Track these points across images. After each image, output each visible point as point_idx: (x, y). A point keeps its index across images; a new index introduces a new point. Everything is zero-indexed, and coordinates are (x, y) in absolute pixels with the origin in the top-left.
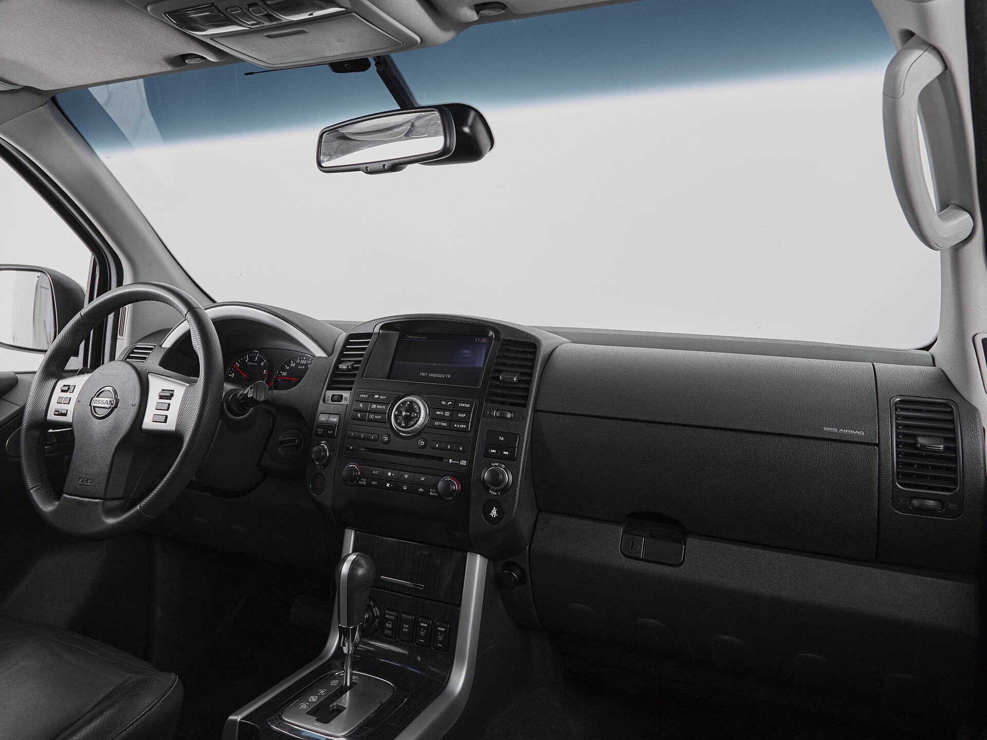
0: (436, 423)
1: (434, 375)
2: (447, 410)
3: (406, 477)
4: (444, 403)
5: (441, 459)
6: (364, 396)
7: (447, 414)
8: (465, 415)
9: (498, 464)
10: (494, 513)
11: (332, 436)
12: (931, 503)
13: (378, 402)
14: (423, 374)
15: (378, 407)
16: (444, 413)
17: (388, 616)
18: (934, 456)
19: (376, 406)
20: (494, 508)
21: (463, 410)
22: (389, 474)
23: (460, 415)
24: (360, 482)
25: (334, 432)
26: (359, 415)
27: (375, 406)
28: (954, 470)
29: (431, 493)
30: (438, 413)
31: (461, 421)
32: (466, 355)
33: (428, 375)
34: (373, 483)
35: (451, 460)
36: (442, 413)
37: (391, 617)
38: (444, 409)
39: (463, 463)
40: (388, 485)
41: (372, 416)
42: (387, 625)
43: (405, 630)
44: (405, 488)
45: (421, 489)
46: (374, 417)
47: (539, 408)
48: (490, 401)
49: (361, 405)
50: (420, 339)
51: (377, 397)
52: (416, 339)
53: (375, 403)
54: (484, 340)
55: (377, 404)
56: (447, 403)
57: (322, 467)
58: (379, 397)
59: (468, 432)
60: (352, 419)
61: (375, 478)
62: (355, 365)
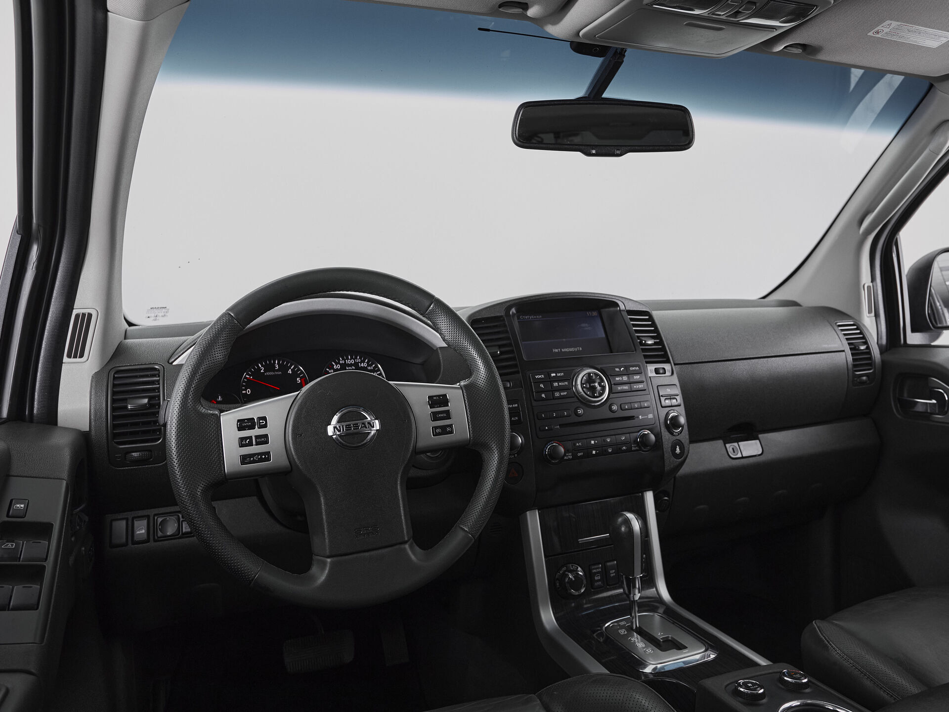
0: (619, 388)
1: (566, 350)
2: (624, 375)
3: (609, 440)
4: (617, 369)
5: (632, 418)
6: (540, 376)
7: (624, 378)
8: (639, 377)
9: (672, 411)
10: (678, 450)
11: (518, 422)
12: (864, 378)
13: (558, 379)
14: (557, 350)
15: (560, 384)
17: (595, 571)
18: (863, 353)
19: (558, 384)
20: (677, 447)
22: (593, 442)
23: (635, 377)
24: (565, 458)
25: (519, 418)
26: (543, 396)
27: (556, 384)
28: (870, 358)
29: (633, 449)
33: (561, 350)
34: (579, 454)
35: (640, 417)
36: (621, 378)
37: (598, 570)
39: (651, 416)
40: (594, 452)
41: (557, 394)
42: (596, 578)
43: (612, 575)
44: (610, 451)
45: (624, 448)
46: (561, 394)
47: (676, 362)
48: (647, 362)
49: (542, 386)
50: (536, 318)
51: (554, 375)
52: (532, 318)
53: (555, 381)
54: (595, 313)
55: (558, 381)
56: (620, 369)
57: (516, 455)
58: (556, 375)
59: (645, 390)
60: (535, 401)
61: (580, 449)
62: (503, 349)
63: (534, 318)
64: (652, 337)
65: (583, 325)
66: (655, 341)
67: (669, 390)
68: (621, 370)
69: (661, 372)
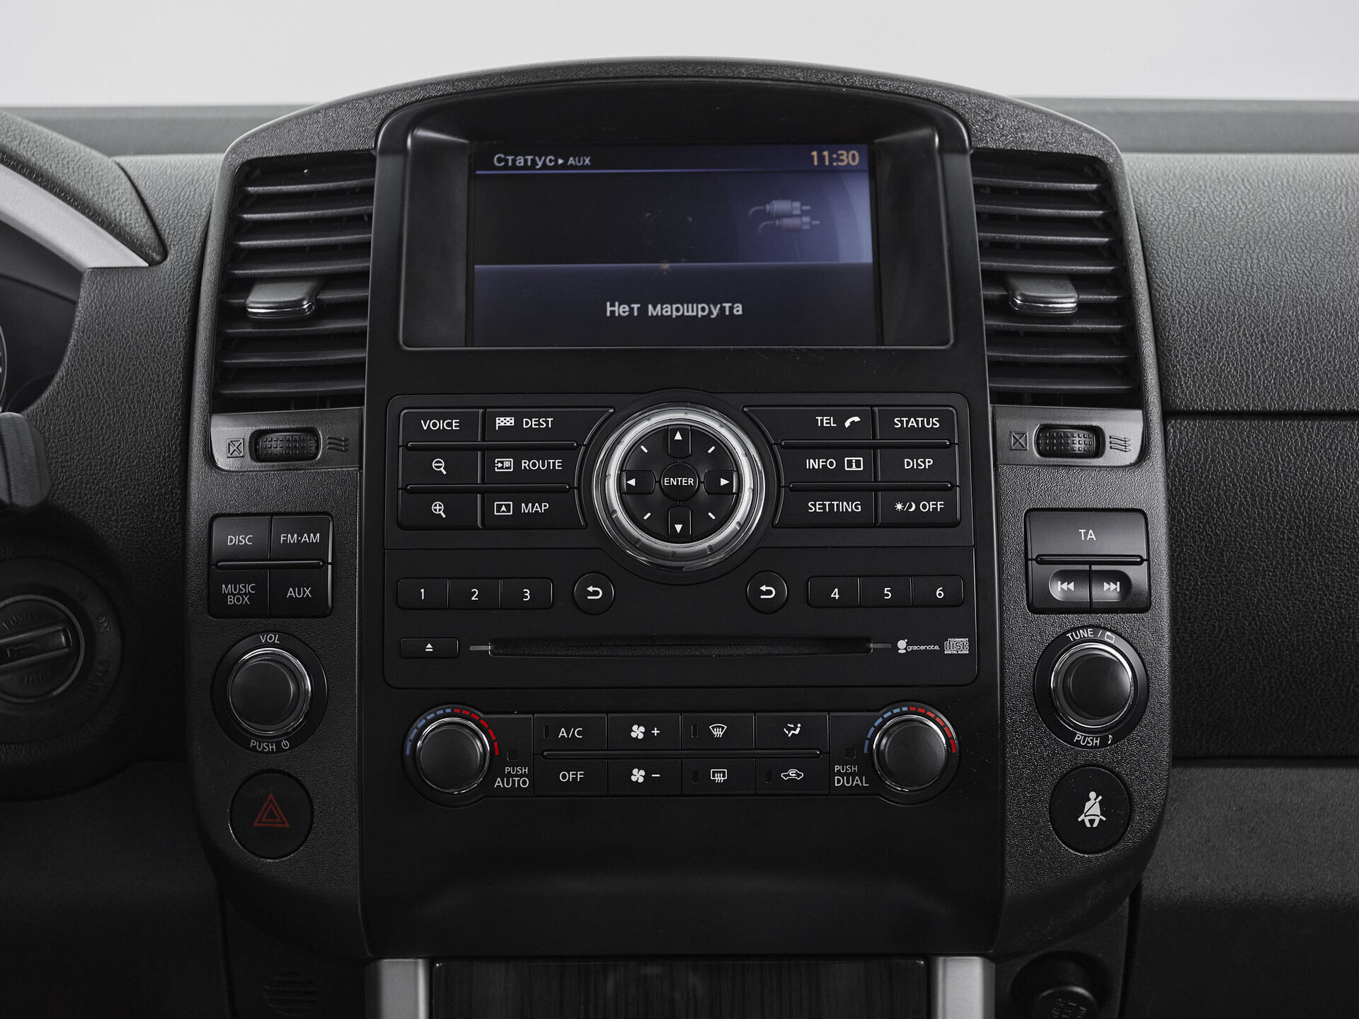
0: (815, 507)
1: (668, 310)
2: (854, 449)
3: (718, 733)
4: (826, 421)
5: (857, 644)
6: (442, 425)
7: (854, 464)
8: (929, 462)
9: (1088, 633)
10: (1093, 811)
11: (315, 609)
13: (517, 444)
14: (621, 310)
15: (525, 464)
16: (840, 464)
19: (517, 464)
20: (1092, 795)
21: (918, 443)
22: (638, 732)
23: (908, 464)
24: (498, 782)
25: (319, 590)
26: (438, 508)
27: (508, 463)
29: (838, 782)
30: (812, 464)
31: (918, 487)
32: (787, 222)
33: (643, 310)
34: (566, 776)
35: (902, 644)
36: (831, 464)
38: (837, 445)
39: (957, 646)
40: (638, 776)
41: (503, 509)
44: (719, 778)
45: (792, 773)
46: (517, 508)
47: (1180, 403)
48: (1001, 398)
49: (439, 465)
50: (564, 166)
51: (509, 421)
52: (544, 166)
53: (505, 451)
54: (850, 157)
55: (518, 452)
56: (840, 420)
57: (285, 744)
58: (518, 422)
59: (955, 524)
60: (401, 527)
61: (570, 754)
62: (327, 296)
63: (556, 167)
64: (1079, 282)
65: (779, 206)
66: (1084, 297)
67: (1091, 535)
68: (847, 424)
69: (1079, 442)
